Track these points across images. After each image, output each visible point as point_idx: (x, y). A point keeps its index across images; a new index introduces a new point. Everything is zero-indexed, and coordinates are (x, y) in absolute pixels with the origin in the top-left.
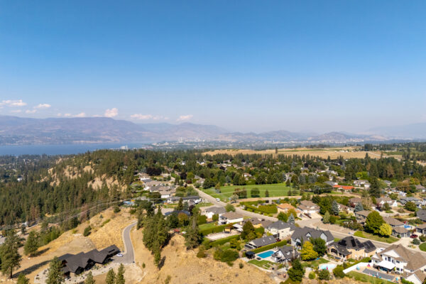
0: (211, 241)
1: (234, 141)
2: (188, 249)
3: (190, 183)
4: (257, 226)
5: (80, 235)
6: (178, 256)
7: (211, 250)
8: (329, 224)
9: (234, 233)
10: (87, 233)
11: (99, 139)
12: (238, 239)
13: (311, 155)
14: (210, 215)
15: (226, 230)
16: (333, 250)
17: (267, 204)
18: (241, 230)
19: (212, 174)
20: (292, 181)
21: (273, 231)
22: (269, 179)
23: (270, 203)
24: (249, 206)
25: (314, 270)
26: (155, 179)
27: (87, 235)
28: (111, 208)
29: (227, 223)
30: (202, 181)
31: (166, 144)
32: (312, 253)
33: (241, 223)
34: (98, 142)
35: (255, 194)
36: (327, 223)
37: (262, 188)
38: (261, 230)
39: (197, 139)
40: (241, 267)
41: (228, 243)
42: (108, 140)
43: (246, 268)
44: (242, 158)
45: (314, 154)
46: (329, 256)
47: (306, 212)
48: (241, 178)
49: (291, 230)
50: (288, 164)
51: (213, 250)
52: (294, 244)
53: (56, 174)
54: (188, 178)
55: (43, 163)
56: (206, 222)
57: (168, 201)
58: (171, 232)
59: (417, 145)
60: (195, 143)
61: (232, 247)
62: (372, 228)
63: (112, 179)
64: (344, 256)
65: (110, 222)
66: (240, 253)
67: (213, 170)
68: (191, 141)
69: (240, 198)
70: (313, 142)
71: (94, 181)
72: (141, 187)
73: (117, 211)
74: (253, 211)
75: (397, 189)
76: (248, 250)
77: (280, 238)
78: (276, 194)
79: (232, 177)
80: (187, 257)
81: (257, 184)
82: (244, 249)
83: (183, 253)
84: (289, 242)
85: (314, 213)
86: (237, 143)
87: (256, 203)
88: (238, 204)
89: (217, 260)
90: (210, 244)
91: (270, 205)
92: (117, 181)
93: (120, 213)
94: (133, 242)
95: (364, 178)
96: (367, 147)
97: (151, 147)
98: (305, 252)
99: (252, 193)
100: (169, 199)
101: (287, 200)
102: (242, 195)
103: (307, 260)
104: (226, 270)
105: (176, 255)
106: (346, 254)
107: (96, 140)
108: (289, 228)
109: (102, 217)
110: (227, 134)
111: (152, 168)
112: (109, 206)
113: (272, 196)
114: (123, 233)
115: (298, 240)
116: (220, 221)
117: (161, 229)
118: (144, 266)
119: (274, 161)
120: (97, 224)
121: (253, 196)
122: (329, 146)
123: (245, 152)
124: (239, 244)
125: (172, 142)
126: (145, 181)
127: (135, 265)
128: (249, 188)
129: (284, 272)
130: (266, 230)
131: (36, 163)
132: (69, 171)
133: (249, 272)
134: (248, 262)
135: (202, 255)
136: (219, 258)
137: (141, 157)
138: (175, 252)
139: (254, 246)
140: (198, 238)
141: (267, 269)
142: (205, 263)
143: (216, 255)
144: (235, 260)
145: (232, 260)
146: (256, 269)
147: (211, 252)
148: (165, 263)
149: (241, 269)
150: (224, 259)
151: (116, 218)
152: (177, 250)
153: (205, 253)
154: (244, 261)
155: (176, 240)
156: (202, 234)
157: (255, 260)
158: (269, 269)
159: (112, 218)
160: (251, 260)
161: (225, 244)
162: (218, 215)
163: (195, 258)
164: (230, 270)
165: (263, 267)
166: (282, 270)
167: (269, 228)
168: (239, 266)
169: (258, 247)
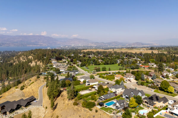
0: (81, 96)
1: (95, 46)
2: (69, 100)
3: (75, 64)
4: (105, 87)
5: (19, 89)
6: (64, 103)
7: (81, 100)
8: (141, 86)
9: (93, 90)
10: (22, 89)
11: (38, 45)
12: (95, 94)
13: (128, 52)
14: (82, 80)
15: (90, 89)
16: (145, 102)
17: (110, 74)
18: (97, 89)
19: (85, 60)
20: (121, 63)
21: (113, 90)
22: (110, 62)
23: (111, 74)
24: (101, 75)
25: (136, 115)
26: (59, 62)
27: (22, 90)
28: (36, 76)
29: (90, 85)
30: (80, 63)
31: (67, 47)
32: (135, 104)
33: (97, 85)
34: (38, 46)
35: (104, 69)
36: (140, 85)
37: (107, 67)
38: (107, 89)
39: (80, 45)
40: (97, 111)
41: (90, 97)
42: (42, 45)
43: (99, 112)
44: (99, 53)
45: (129, 51)
46: (143, 105)
47: (129, 79)
48: (98, 62)
49: (122, 89)
50: (119, 55)
51: (82, 101)
52: (124, 97)
53: (16, 59)
54: (74, 62)
55: (13, 54)
56: (80, 84)
57: (63, 73)
58: (62, 89)
59: (172, 47)
60: (79, 46)
61: (92, 99)
62: (164, 89)
63: (40, 62)
64: (152, 106)
65: (34, 83)
66: (96, 103)
67: (85, 58)
68: (77, 45)
69: (97, 71)
70: (128, 46)
71: (32, 63)
72: (52, 66)
73: (38, 77)
74: (103, 78)
75: (169, 67)
76: (101, 101)
77: (117, 93)
78: (114, 69)
79: (94, 61)
80: (68, 105)
81: (105, 64)
82: (98, 100)
83: (67, 102)
84: (121, 96)
85: (133, 79)
86: (96, 47)
87: (104, 74)
88: (96, 74)
89: (84, 107)
91: (111, 75)
92: (42, 63)
93: (39, 79)
94: (43, 94)
95: (153, 62)
96: (152, 48)
97: (60, 48)
98: (131, 103)
99: (102, 69)
101: (119, 73)
102: (98, 70)
103: (132, 108)
104: (88, 113)
105: (63, 103)
106: (153, 104)
107: (37, 45)
108: (122, 88)
109: (30, 81)
110: (93, 43)
111: (58, 57)
112: (35, 75)
113: (112, 70)
114: (39, 89)
115: (127, 96)
116: (87, 84)
117: (56, 89)
118: (46, 108)
119: (112, 54)
120: (28, 84)
121: (103, 70)
122: (135, 48)
123: (100, 50)
124: (96, 97)
125: (69, 46)
126: (54, 63)
127: (42, 107)
128: (101, 67)
129: (120, 116)
130: (109, 89)
131: (10, 54)
132: (22, 58)
133: (100, 114)
134: (100, 109)
135: (76, 104)
136: (85, 106)
137: (54, 52)
138: (62, 101)
139: (103, 99)
140: (74, 94)
141: (111, 113)
142: (77, 109)
143: (83, 104)
144: (93, 107)
145: (91, 107)
146: (105, 113)
147: (81, 102)
148: (57, 107)
149: (96, 113)
150: (88, 107)
151: (37, 81)
152: (64, 100)
153: (77, 102)
154: (98, 108)
155: (63, 94)
156: (77, 91)
157: (104, 107)
158: (112, 114)
159: (35, 81)
160: (102, 107)
161: (89, 97)
162: (86, 81)
163: (72, 106)
164: (90, 113)
165: (108, 112)
166: (119, 114)
167: (111, 88)
168: (95, 111)
169: (106, 99)
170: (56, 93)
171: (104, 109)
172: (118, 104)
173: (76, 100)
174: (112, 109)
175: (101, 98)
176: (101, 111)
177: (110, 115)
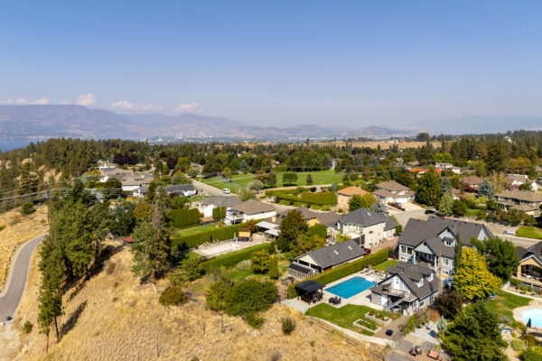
0: (204, 259)
2: (144, 281)
6: (115, 299)
9: (259, 239)
12: (272, 251)
14: (208, 212)
15: (242, 234)
18: (275, 232)
21: (351, 232)
24: (284, 196)
26: (125, 168)
28: (21, 208)
29: (244, 221)
30: (201, 168)
31: (160, 140)
33: (274, 220)
35: (290, 181)
38: (321, 230)
39: (202, 135)
40: (288, 328)
41: (249, 262)
43: (304, 330)
47: (391, 200)
49: (386, 229)
51: (206, 282)
52: (406, 257)
54: (178, 165)
56: (199, 223)
57: (135, 195)
60: (199, 139)
61: (257, 272)
63: (54, 171)
66: (281, 287)
69: (265, 188)
73: (28, 211)
74: (292, 205)
76: (300, 279)
77: (368, 246)
79: (250, 165)
80: (134, 305)
82: (287, 274)
83: (130, 292)
85: (406, 202)
88: (262, 195)
89: (216, 310)
90: (200, 267)
96: (422, 136)
99: (285, 179)
100: (136, 191)
104: (241, 343)
105: (112, 297)
108: (383, 225)
110: (242, 129)
111: (123, 154)
112: (18, 205)
116: (229, 219)
118: (29, 328)
121: (286, 186)
125: (168, 138)
126: (105, 170)
130: (330, 230)
133: (312, 344)
134: (307, 313)
135: (174, 298)
136: (224, 304)
137: (113, 146)
138: (109, 291)
139: (313, 266)
140: (168, 251)
141: (371, 334)
142: (181, 322)
143: (215, 296)
144: (266, 307)
145: (257, 310)
146: (336, 337)
147: (201, 286)
148: (79, 320)
149: (288, 338)
150: (238, 306)
151: (19, 224)
152: (117, 285)
153: (184, 290)
154: (294, 312)
155: (119, 261)
156: (184, 244)
157: (324, 304)
158: (379, 336)
159: (12, 224)
160: (312, 305)
161: (239, 265)
162: (224, 209)
163: (153, 307)
164: (254, 339)
165: (355, 329)
166: (420, 336)
167: (339, 225)
168: (280, 325)
169: (325, 269)
170: (81, 253)
171: (324, 313)
172: (397, 286)
173: (177, 281)
174: (373, 312)
175: (301, 265)
176: (312, 323)
177: (368, 345)
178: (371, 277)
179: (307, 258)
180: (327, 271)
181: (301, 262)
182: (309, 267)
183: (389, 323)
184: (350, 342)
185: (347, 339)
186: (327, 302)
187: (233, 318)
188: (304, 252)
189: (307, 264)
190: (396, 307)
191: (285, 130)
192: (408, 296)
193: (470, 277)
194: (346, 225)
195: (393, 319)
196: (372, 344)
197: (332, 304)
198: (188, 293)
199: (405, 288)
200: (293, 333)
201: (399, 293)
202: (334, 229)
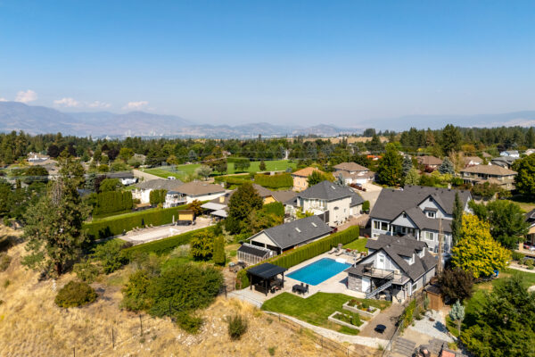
0: (130, 245)
2: (44, 277)
9: (204, 223)
12: (217, 234)
14: (144, 197)
21: (313, 207)
24: (235, 180)
29: (187, 204)
33: (222, 200)
35: (241, 169)
38: (278, 208)
41: (187, 247)
43: (262, 333)
47: (350, 181)
56: (132, 208)
61: (198, 258)
66: (228, 275)
76: (252, 263)
82: (237, 259)
108: (350, 200)
121: (238, 173)
124: (222, 245)
126: (35, 161)
133: (272, 351)
134: (264, 307)
136: (145, 300)
139: (269, 247)
141: (355, 332)
143: (134, 291)
144: (207, 302)
145: (194, 307)
147: (120, 279)
149: (237, 345)
150: (166, 302)
153: (95, 286)
154: (245, 307)
156: (108, 230)
157: (286, 294)
158: (365, 334)
160: (270, 296)
161: (176, 252)
162: (164, 192)
164: (187, 350)
165: (331, 326)
166: (423, 331)
167: (299, 202)
168: (226, 326)
169: (284, 250)
171: (287, 306)
172: (381, 265)
173: (87, 274)
174: (353, 301)
175: (254, 246)
176: (270, 321)
177: (352, 348)
178: (342, 258)
179: (263, 238)
180: (288, 253)
181: (254, 243)
182: (265, 249)
183: (377, 315)
184: (326, 345)
185: (321, 341)
186: (290, 291)
187: (158, 320)
188: (258, 230)
189: (262, 245)
190: (382, 293)
191: (237, 128)
192: (398, 278)
193: (474, 249)
194: (307, 200)
195: (382, 309)
196: (358, 347)
197: (296, 294)
198: (100, 290)
199: (392, 267)
200: (244, 337)
201: (386, 274)
202: (292, 207)
